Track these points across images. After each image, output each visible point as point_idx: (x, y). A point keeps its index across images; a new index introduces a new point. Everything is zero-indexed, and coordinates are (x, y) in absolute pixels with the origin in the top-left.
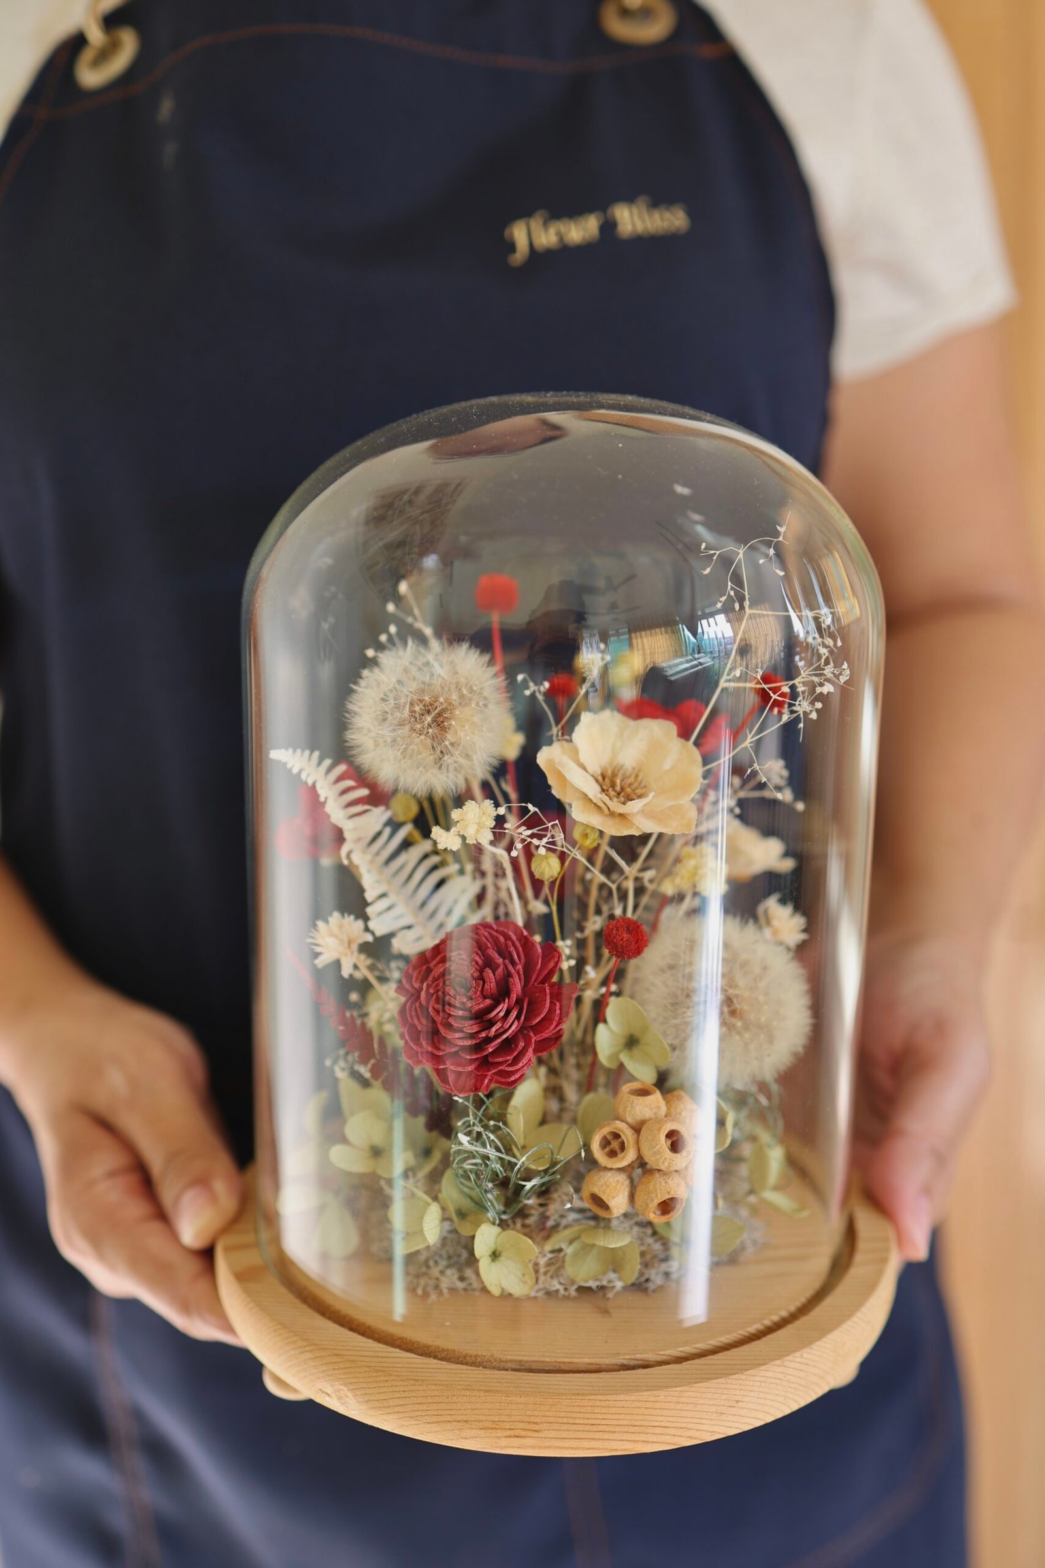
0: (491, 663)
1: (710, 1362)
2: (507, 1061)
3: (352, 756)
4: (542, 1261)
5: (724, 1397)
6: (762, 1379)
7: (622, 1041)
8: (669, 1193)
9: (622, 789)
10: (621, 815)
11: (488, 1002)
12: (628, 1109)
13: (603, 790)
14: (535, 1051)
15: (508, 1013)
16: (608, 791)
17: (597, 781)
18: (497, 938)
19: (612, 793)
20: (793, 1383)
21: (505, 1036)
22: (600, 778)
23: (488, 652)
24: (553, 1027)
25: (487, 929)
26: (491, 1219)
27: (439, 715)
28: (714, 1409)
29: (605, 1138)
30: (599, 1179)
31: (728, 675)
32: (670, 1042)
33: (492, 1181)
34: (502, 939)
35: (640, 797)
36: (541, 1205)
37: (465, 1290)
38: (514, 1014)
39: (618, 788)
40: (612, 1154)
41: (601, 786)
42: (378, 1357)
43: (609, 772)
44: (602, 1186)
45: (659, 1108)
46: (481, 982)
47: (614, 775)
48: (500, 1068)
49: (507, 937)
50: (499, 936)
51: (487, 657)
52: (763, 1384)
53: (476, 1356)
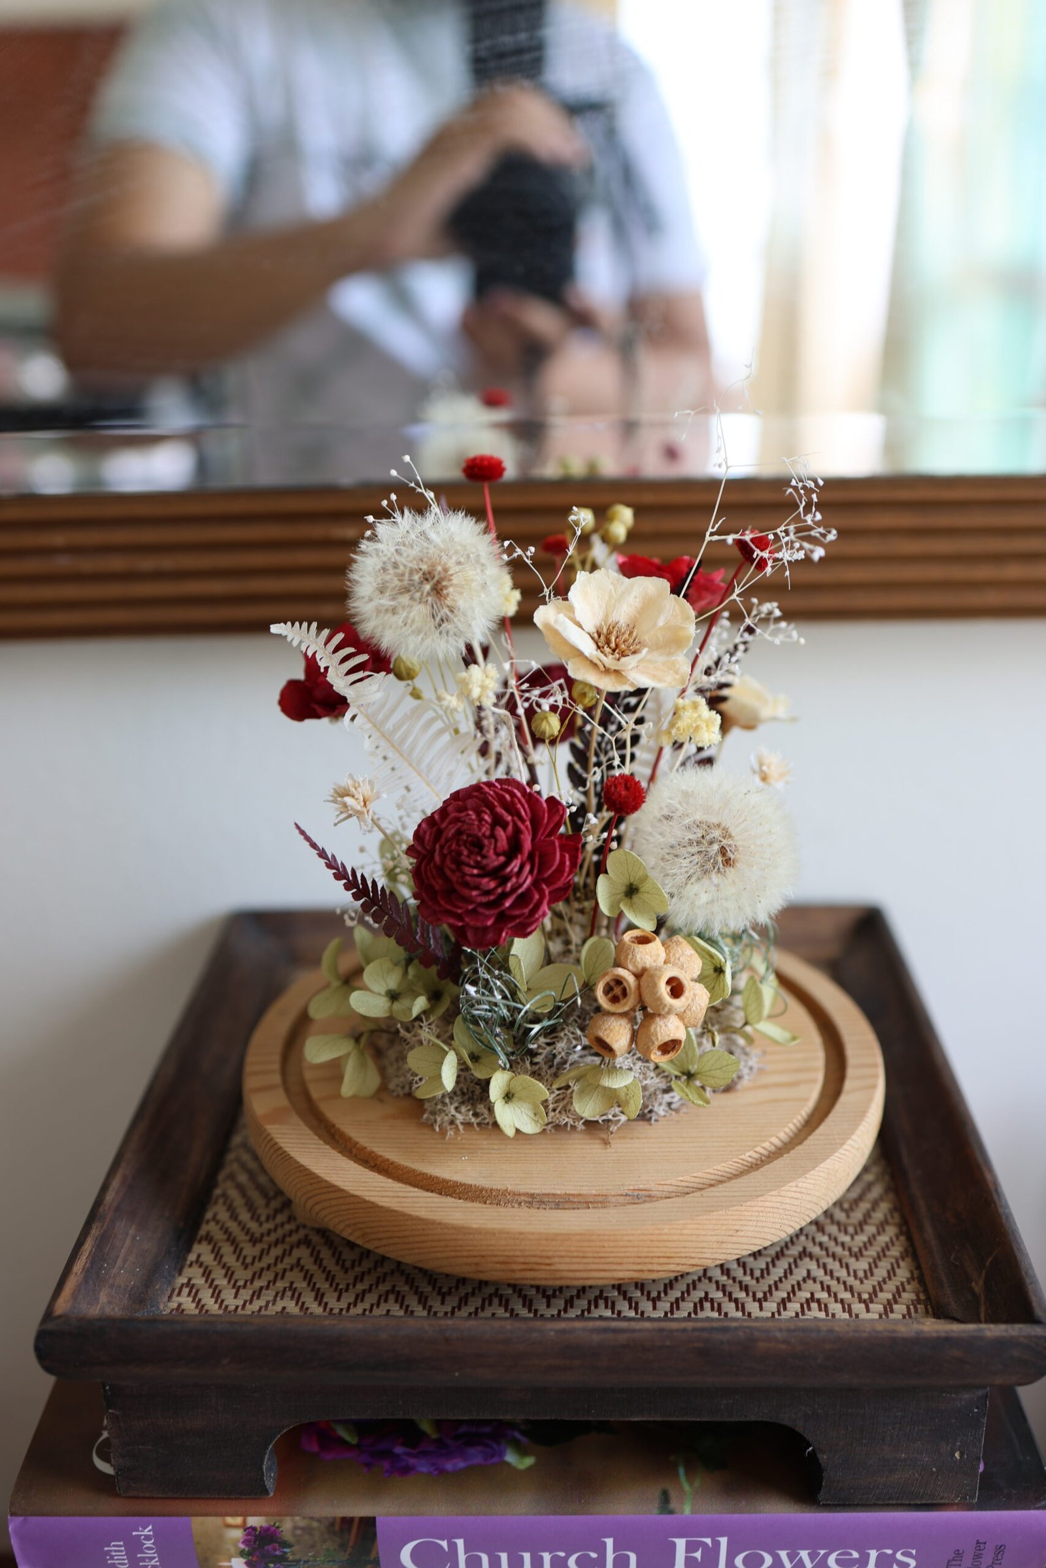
0: (486, 531)
1: (712, 1194)
2: (523, 914)
3: (354, 624)
4: (551, 1098)
5: (724, 1227)
6: (760, 1209)
7: (623, 889)
8: (669, 1036)
9: (617, 646)
10: (616, 671)
11: (502, 859)
12: (630, 957)
13: (598, 647)
14: (549, 903)
15: (522, 867)
16: (603, 648)
17: (593, 638)
18: (504, 797)
19: (607, 650)
20: (789, 1210)
21: (520, 891)
22: (596, 636)
23: (483, 520)
24: (563, 879)
25: (492, 788)
26: (503, 1065)
27: (438, 582)
28: (714, 1239)
29: (608, 984)
30: (603, 1023)
31: (713, 528)
32: (668, 891)
33: (500, 1026)
34: (508, 797)
35: (634, 652)
36: (548, 1044)
37: (479, 1124)
38: (527, 868)
39: (613, 645)
40: (615, 1000)
41: (597, 644)
42: (398, 1197)
43: (605, 631)
44: (606, 1030)
45: (658, 955)
46: (493, 841)
47: (609, 633)
48: (518, 921)
49: (513, 795)
50: (504, 793)
51: (483, 525)
52: (761, 1214)
53: (491, 1190)
